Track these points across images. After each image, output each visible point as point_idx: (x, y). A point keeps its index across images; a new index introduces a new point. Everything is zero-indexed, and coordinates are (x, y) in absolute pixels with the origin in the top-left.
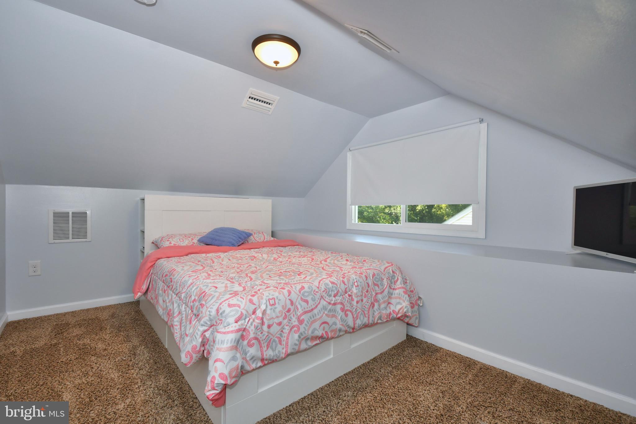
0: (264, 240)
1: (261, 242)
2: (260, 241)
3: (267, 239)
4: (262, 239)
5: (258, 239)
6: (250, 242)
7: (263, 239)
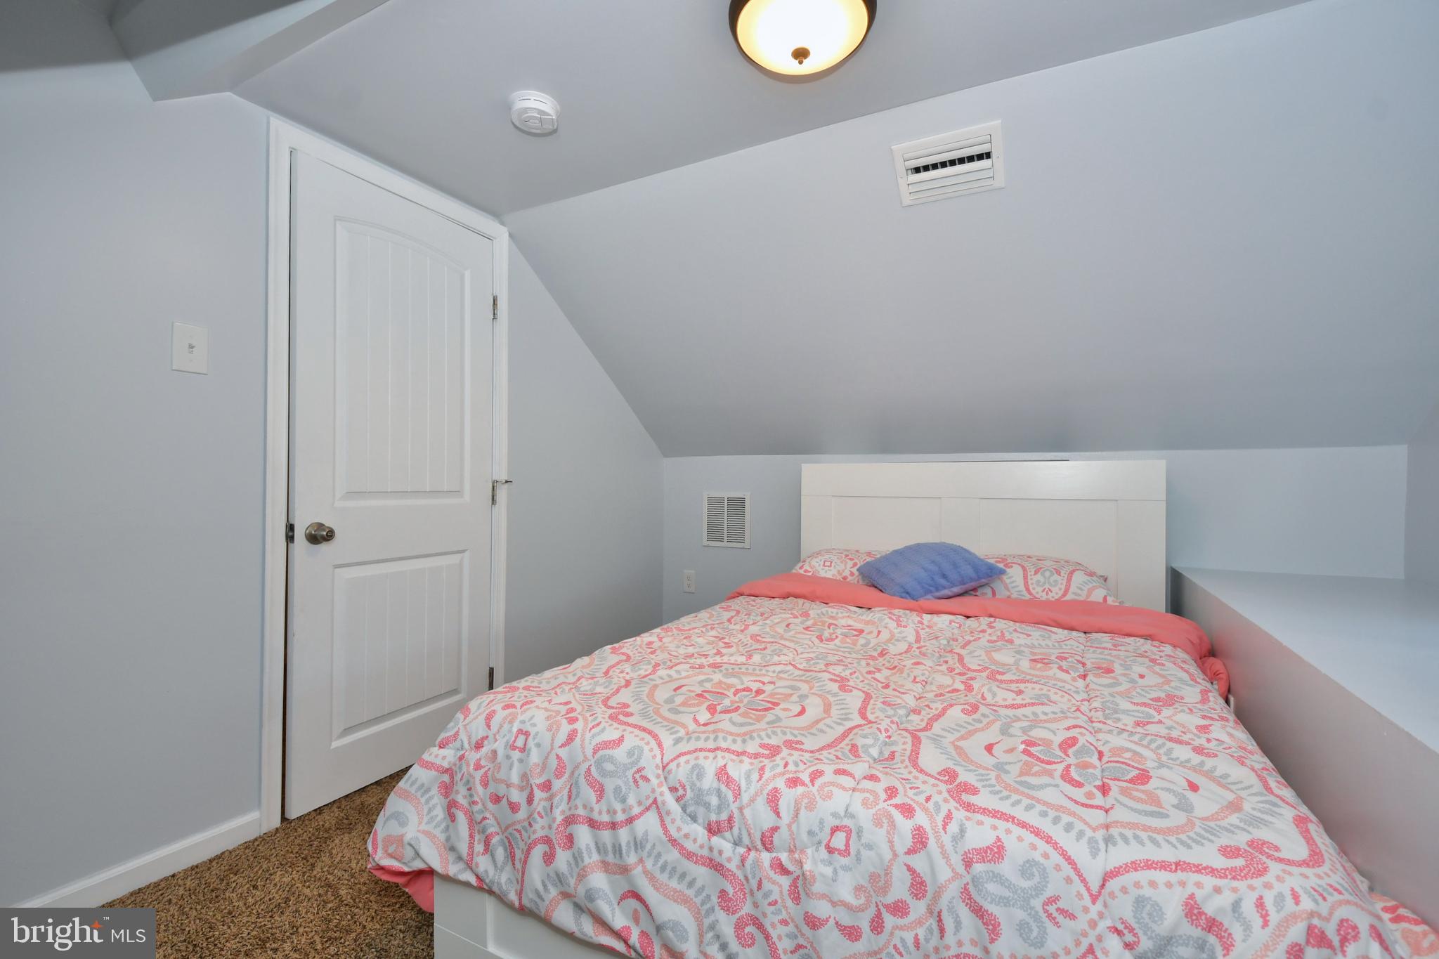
0: (1064, 595)
1: (1047, 604)
2: (1044, 597)
3: (1075, 594)
4: (1056, 594)
5: (1040, 589)
6: (1002, 593)
7: (1061, 593)
